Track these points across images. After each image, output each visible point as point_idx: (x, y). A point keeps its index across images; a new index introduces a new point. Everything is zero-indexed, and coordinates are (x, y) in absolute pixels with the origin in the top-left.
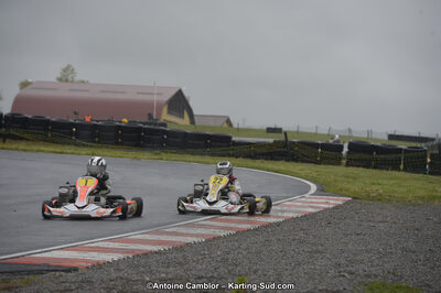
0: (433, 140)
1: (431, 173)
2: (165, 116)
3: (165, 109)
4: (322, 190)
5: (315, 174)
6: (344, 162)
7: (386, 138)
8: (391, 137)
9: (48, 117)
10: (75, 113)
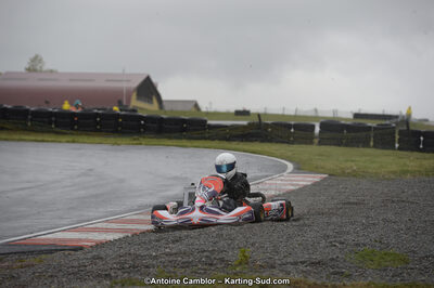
0: (397, 117)
1: (399, 149)
2: (135, 103)
3: (134, 96)
4: (299, 169)
5: (289, 154)
6: (316, 141)
7: (351, 117)
8: (357, 116)
9: (28, 107)
10: (47, 102)
